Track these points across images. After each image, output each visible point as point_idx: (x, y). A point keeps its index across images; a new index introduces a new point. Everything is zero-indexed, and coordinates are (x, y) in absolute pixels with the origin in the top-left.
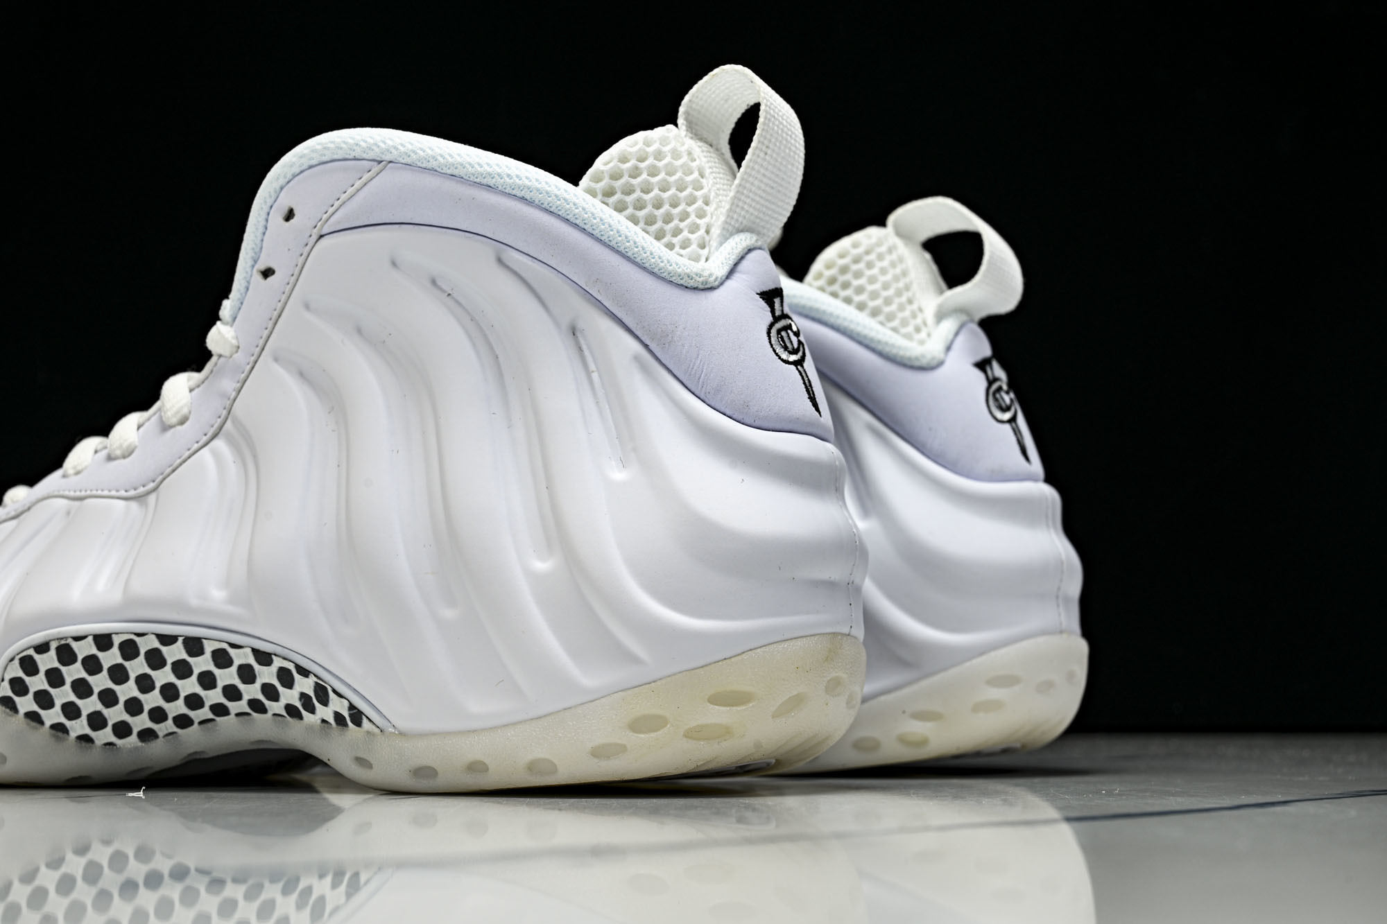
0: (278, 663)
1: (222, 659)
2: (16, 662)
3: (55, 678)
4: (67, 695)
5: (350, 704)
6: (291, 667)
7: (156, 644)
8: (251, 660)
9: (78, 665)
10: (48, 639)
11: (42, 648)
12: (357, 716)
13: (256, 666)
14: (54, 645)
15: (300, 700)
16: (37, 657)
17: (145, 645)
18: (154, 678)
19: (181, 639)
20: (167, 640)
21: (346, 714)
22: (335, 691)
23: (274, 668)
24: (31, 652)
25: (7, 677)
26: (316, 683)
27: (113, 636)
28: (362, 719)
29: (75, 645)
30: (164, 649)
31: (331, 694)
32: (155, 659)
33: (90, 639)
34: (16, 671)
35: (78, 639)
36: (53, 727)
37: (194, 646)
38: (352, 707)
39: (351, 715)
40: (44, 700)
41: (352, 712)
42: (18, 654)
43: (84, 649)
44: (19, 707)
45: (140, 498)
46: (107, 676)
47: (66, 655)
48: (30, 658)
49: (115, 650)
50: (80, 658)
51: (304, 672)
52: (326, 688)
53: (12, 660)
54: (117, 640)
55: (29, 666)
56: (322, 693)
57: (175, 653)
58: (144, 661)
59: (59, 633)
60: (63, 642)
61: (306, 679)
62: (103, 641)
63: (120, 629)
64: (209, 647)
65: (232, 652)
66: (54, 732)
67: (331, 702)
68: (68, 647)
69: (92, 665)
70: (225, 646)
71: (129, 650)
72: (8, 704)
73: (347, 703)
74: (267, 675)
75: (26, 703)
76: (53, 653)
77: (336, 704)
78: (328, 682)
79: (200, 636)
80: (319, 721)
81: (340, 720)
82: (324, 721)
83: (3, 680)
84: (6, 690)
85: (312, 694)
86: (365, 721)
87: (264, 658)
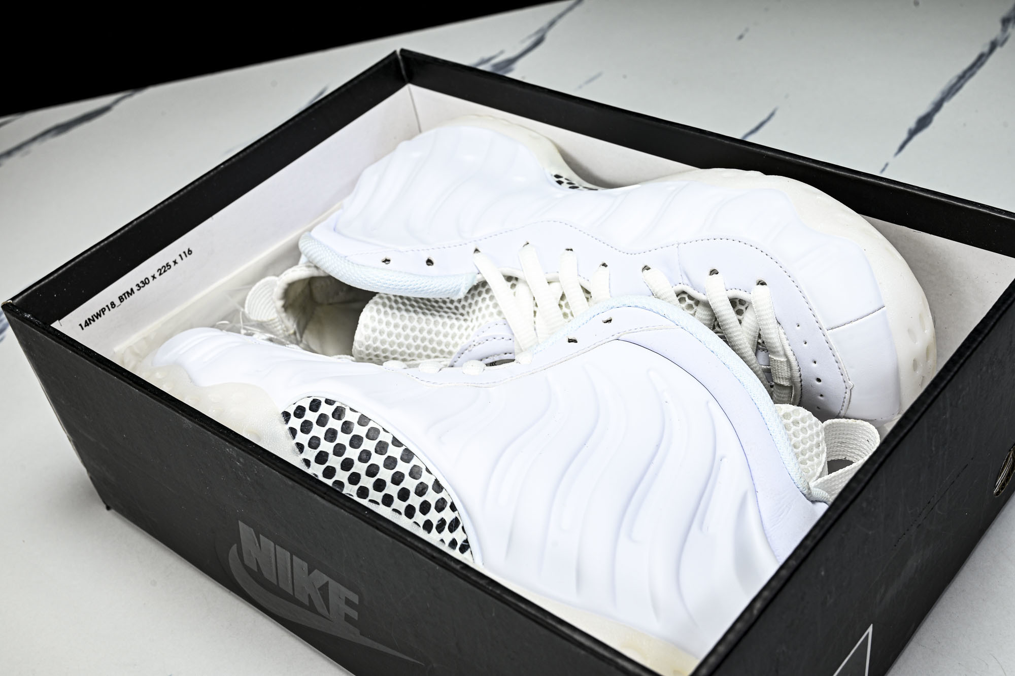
0: (443, 495)
1: (416, 472)
2: (311, 399)
3: (322, 420)
4: (320, 433)
5: (467, 539)
6: (449, 501)
7: (389, 441)
8: (430, 485)
9: (340, 422)
10: (336, 400)
11: (329, 402)
12: (465, 547)
13: (430, 489)
14: (337, 405)
15: (438, 521)
16: (323, 403)
17: (382, 437)
18: (372, 457)
19: (404, 448)
20: (396, 442)
21: (459, 543)
22: (463, 528)
23: (438, 496)
24: (322, 400)
25: (298, 404)
26: (456, 518)
27: (371, 421)
28: (467, 550)
29: (347, 412)
30: (391, 446)
31: (460, 528)
32: (381, 448)
33: (358, 414)
34: (306, 404)
35: (351, 410)
36: (298, 444)
37: (408, 455)
38: (466, 541)
39: (461, 545)
40: (306, 427)
41: (464, 543)
42: (314, 396)
43: (349, 416)
44: (290, 421)
46: (349, 439)
47: (338, 413)
48: (319, 402)
49: (366, 428)
50: (344, 419)
51: (453, 507)
52: (460, 523)
53: (309, 397)
54: (371, 425)
55: (315, 405)
56: (454, 525)
57: (395, 452)
58: (375, 445)
59: (345, 401)
60: (343, 406)
61: (452, 512)
62: (363, 420)
63: (377, 421)
64: (414, 462)
65: (424, 473)
66: (296, 446)
67: (456, 532)
68: (343, 410)
69: (347, 427)
70: (423, 467)
71: (372, 434)
72: (286, 415)
73: (464, 538)
74: (432, 497)
75: (296, 423)
76: (333, 408)
77: (459, 536)
78: (464, 521)
79: (415, 453)
80: (439, 539)
81: (453, 544)
82: (442, 540)
83: (294, 404)
84: (292, 409)
85: (448, 522)
86: (468, 552)
87: (438, 487)
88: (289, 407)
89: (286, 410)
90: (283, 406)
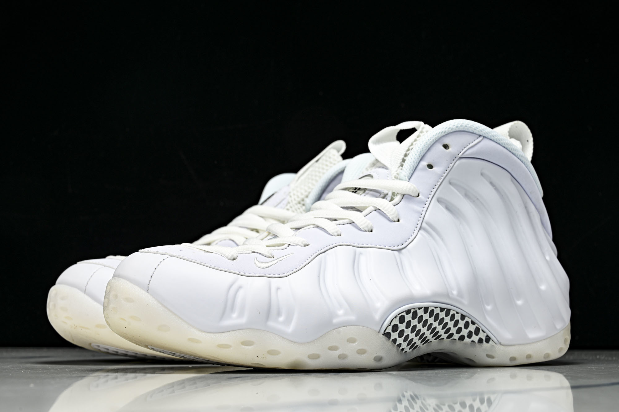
0: (466, 319)
1: (452, 317)
2: (398, 318)
3: (408, 325)
4: (409, 332)
6: (470, 321)
7: (439, 311)
8: (459, 318)
9: (417, 319)
10: (411, 308)
11: (408, 312)
12: (488, 339)
13: (460, 321)
14: (412, 311)
15: (468, 333)
16: (406, 316)
17: (436, 312)
19: (446, 309)
20: (442, 310)
21: (484, 339)
22: (482, 330)
23: (464, 321)
24: (404, 314)
25: (392, 324)
26: (477, 327)
28: (490, 340)
29: (418, 311)
30: (440, 314)
31: (481, 331)
32: (436, 317)
33: (423, 309)
34: (396, 322)
35: (419, 309)
36: (398, 345)
37: (448, 312)
38: (487, 336)
40: (401, 334)
41: (487, 338)
42: (399, 314)
43: (419, 313)
44: (391, 337)
45: (399, 250)
46: (422, 324)
47: (415, 315)
48: (404, 316)
49: (428, 313)
50: (418, 316)
51: (473, 323)
52: (480, 329)
53: (396, 317)
54: (430, 309)
55: (402, 319)
56: (477, 331)
57: (443, 315)
58: (433, 318)
59: (414, 306)
60: (415, 310)
61: (474, 326)
62: (426, 310)
63: (431, 305)
64: (451, 313)
65: (456, 315)
66: (397, 347)
67: (480, 334)
68: (416, 312)
69: (420, 319)
70: (455, 313)
71: (431, 313)
72: (388, 335)
73: (485, 335)
74: (461, 324)
75: (394, 335)
76: (411, 314)
77: (482, 335)
78: (481, 327)
79: (450, 309)
80: (470, 341)
81: (480, 341)
82: (473, 341)
83: (390, 326)
84: (389, 330)
85: (473, 332)
86: (491, 342)
87: (463, 317)
88: (387, 329)
89: (386, 331)
90: (382, 331)
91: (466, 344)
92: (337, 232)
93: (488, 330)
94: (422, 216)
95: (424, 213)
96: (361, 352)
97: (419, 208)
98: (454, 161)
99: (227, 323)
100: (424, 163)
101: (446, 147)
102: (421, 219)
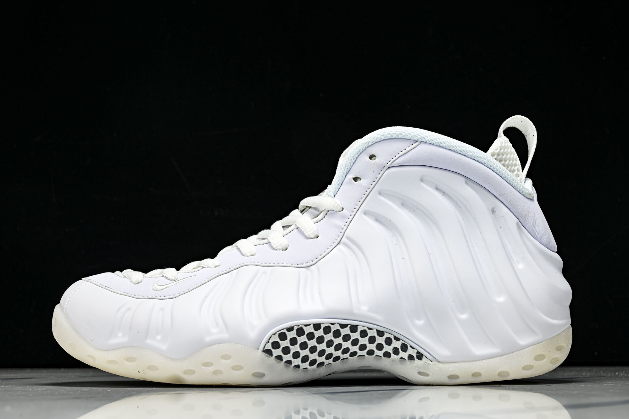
0: (386, 335)
1: (364, 334)
2: (277, 335)
3: (293, 341)
4: (297, 349)
5: (418, 351)
6: (392, 337)
7: (339, 328)
8: (375, 335)
9: (305, 336)
10: (293, 325)
11: (290, 329)
12: (420, 356)
13: (377, 337)
14: (296, 328)
15: (393, 350)
16: (287, 333)
17: (333, 328)
18: (334, 341)
19: (349, 326)
20: (343, 326)
21: (415, 355)
22: (411, 346)
23: (384, 338)
24: (285, 331)
25: (271, 341)
26: (403, 343)
27: (322, 324)
28: (422, 357)
29: (305, 328)
30: (341, 330)
31: (409, 347)
32: (337, 334)
33: (312, 325)
34: (276, 339)
35: (306, 325)
36: (286, 362)
37: (354, 329)
38: (418, 352)
39: (417, 356)
40: (286, 351)
41: (418, 354)
42: (278, 332)
43: (307, 330)
44: (274, 354)
45: (307, 267)
46: (316, 341)
47: (300, 332)
48: (284, 333)
49: (321, 330)
50: (306, 333)
51: (397, 339)
52: (407, 345)
53: (274, 334)
54: (323, 326)
55: (283, 336)
56: (404, 347)
57: (346, 331)
58: (332, 335)
59: (298, 323)
60: (300, 327)
61: (398, 341)
62: (317, 327)
63: (325, 322)
64: (360, 329)
65: (368, 331)
66: (286, 364)
67: (408, 350)
68: (302, 329)
69: (311, 336)
70: (366, 329)
71: (327, 330)
72: (268, 352)
73: (416, 351)
74: (380, 340)
75: (277, 352)
76: (295, 331)
77: (410, 351)
78: (409, 343)
79: (357, 325)
80: (399, 358)
81: (411, 357)
82: (402, 358)
83: (268, 343)
84: (269, 346)
85: (399, 348)
86: (424, 358)
87: (381, 333)
88: (266, 346)
89: (265, 349)
90: (261, 348)
91: (394, 361)
92: (250, 252)
93: (419, 346)
94: (343, 231)
95: (345, 228)
96: (237, 368)
97: (341, 223)
98: (383, 171)
99: (113, 341)
100: (350, 176)
101: (372, 157)
102: (342, 234)
